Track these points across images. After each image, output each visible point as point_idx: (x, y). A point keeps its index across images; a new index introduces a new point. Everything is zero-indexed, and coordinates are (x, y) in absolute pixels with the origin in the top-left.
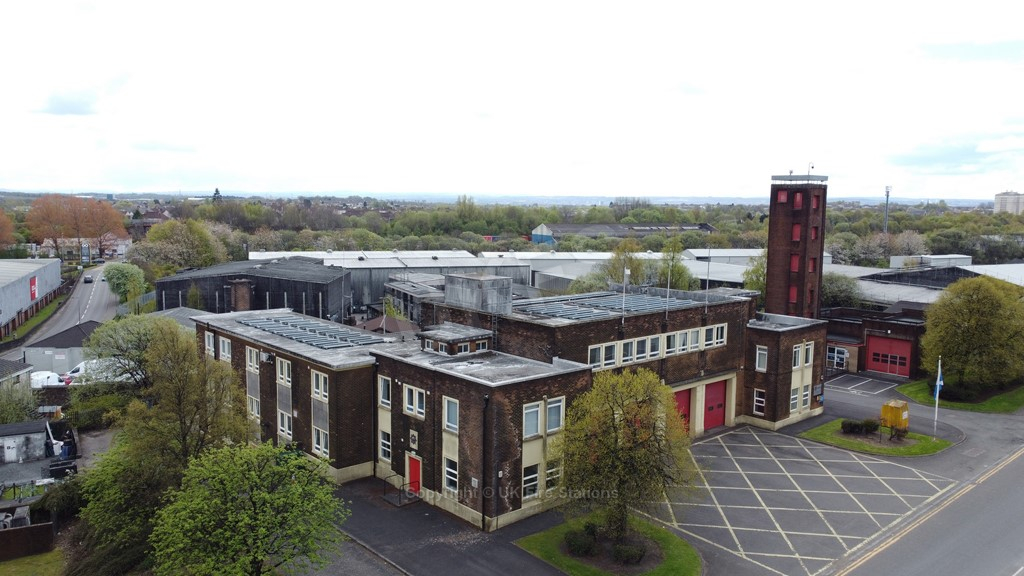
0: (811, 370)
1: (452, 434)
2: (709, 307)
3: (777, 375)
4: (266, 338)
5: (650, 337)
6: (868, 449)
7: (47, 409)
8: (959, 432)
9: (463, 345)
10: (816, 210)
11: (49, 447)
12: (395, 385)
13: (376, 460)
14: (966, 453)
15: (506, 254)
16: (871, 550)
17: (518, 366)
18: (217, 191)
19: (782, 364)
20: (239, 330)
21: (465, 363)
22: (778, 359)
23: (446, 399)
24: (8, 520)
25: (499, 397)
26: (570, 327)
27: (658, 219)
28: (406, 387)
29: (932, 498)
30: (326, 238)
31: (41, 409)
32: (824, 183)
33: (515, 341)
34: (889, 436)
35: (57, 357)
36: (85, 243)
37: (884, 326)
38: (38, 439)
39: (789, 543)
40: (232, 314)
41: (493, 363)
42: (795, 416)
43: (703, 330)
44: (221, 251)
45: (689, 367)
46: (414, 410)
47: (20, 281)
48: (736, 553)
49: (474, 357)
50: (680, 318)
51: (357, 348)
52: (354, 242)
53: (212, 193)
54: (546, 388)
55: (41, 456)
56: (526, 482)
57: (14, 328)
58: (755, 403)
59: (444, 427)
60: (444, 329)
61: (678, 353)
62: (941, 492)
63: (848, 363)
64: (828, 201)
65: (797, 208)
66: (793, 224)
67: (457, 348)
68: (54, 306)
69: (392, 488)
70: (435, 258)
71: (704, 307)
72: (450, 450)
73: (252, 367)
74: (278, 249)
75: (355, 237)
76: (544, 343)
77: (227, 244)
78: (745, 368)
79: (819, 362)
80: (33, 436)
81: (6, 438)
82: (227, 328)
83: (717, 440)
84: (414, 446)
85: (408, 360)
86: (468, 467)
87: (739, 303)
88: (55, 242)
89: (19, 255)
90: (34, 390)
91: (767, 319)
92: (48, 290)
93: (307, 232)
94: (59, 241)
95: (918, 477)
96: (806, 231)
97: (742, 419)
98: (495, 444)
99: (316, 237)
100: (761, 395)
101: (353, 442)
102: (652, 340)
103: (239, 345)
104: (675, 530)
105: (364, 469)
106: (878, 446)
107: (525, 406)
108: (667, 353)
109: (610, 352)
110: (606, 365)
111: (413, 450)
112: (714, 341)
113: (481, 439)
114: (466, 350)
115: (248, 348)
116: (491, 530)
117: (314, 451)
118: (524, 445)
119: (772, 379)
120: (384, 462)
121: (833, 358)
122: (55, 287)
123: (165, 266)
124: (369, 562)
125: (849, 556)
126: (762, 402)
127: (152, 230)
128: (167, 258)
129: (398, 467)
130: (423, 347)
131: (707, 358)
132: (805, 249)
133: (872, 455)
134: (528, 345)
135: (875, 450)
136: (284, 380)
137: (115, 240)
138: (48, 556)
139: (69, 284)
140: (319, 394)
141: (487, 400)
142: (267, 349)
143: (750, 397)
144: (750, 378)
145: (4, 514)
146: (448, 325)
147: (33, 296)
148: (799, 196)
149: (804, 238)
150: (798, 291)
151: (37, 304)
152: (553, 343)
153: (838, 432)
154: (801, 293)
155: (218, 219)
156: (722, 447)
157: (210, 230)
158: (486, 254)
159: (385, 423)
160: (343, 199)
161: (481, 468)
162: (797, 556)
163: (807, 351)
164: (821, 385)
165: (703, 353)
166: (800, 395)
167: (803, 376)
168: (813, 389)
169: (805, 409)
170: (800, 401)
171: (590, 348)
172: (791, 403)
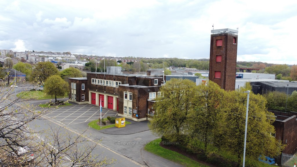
0: (132, 103)
2: (115, 76)
5: (103, 80)
26: (89, 73)
42: (126, 116)
43: (115, 82)
61: (109, 86)
79: (135, 101)
87: (124, 77)
108: (106, 85)
131: (116, 90)
163: (130, 96)
164: (136, 110)
165: (114, 88)
166: (128, 110)
167: (128, 103)
168: (133, 110)
169: (130, 115)
170: (128, 112)
171: (92, 79)
172: (124, 110)
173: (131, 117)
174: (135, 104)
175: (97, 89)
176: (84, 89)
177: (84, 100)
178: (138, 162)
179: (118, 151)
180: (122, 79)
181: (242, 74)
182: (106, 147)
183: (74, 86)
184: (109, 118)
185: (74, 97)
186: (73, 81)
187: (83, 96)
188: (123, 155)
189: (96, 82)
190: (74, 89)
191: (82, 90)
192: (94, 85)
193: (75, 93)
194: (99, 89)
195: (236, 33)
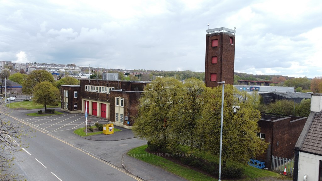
0: (123, 109)
2: (108, 81)
5: (96, 86)
10: (215, 47)
26: (82, 80)
42: (117, 123)
43: (108, 88)
45: (104, 97)
50: (102, 83)
96: (208, 59)
107: (64, 90)
108: (100, 92)
131: (109, 97)
163: (122, 101)
164: (128, 117)
165: (107, 95)
166: (119, 116)
167: (119, 110)
168: (124, 117)
169: (121, 123)
170: (119, 119)
171: (85, 86)
172: (116, 118)
173: (123, 124)
174: (126, 110)
175: (90, 96)
176: (77, 97)
177: (77, 109)
178: (115, 166)
179: (98, 155)
180: (115, 85)
181: (259, 87)
182: (85, 152)
183: (66, 93)
184: (97, 125)
185: (66, 106)
186: (65, 88)
187: (76, 104)
188: (102, 159)
189: (90, 89)
190: (66, 96)
191: (75, 97)
192: (87, 92)
193: (67, 101)
194: (92, 96)
195: (234, 33)
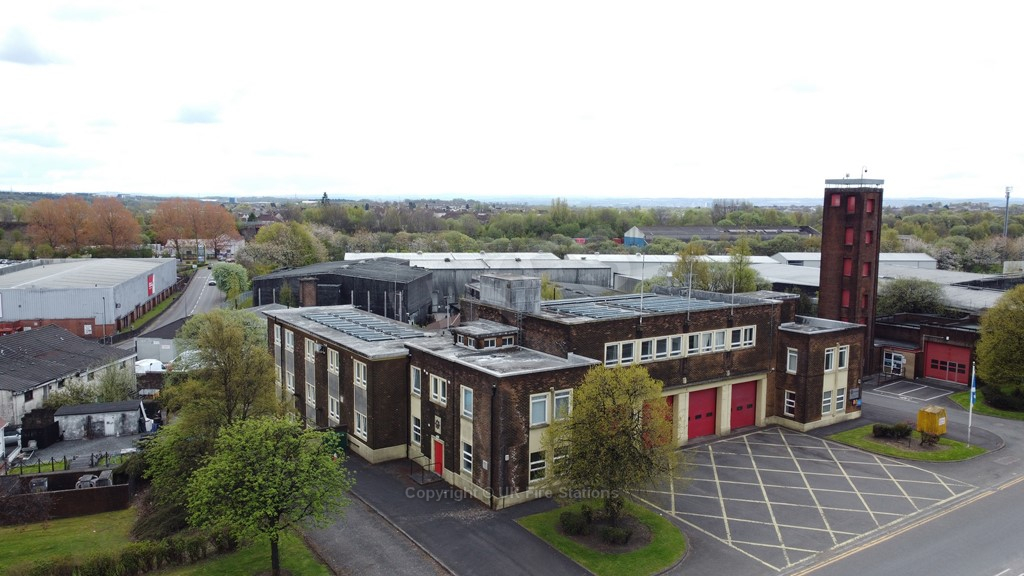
0: (847, 373)
1: (468, 420)
2: (736, 309)
3: (806, 377)
4: (321, 331)
5: (671, 337)
6: (894, 452)
7: (147, 392)
8: (999, 440)
9: (489, 340)
10: (871, 214)
11: (141, 423)
12: (423, 374)
13: (409, 443)
14: (999, 460)
15: (588, 257)
16: (861, 545)
17: (536, 360)
18: (325, 194)
19: (814, 366)
20: (302, 324)
21: (488, 356)
22: (807, 362)
23: (463, 388)
24: (94, 481)
25: (505, 387)
26: (586, 324)
27: (757, 221)
28: (432, 377)
29: (943, 501)
30: (420, 240)
31: (141, 392)
32: (879, 187)
33: (537, 338)
34: (920, 441)
35: (163, 347)
36: (202, 243)
37: (942, 333)
38: (133, 416)
39: (779, 535)
40: (300, 309)
41: (513, 357)
42: (827, 418)
43: (729, 332)
44: (322, 251)
45: (713, 367)
46: (439, 398)
47: (139, 278)
48: (723, 541)
49: (499, 351)
50: (704, 319)
51: (397, 341)
52: (446, 244)
53: (321, 196)
54: (553, 380)
55: (135, 431)
56: (533, 467)
57: (133, 321)
58: (786, 404)
59: (462, 413)
60: (476, 325)
61: (701, 352)
62: (955, 496)
63: (904, 369)
64: (884, 204)
65: (850, 212)
66: (846, 228)
67: (483, 343)
68: (169, 301)
69: (420, 469)
70: (518, 260)
71: (730, 309)
72: (466, 436)
73: (310, 357)
74: (374, 250)
75: (447, 239)
76: (561, 340)
77: (328, 245)
78: (777, 370)
79: (855, 366)
80: (127, 413)
81: (106, 415)
82: (291, 321)
83: (742, 438)
84: (438, 431)
85: (438, 353)
86: (480, 450)
87: (770, 305)
88: (176, 242)
89: (145, 254)
90: (137, 375)
91: (806, 322)
92: (164, 286)
93: (404, 234)
94: (179, 241)
95: (936, 481)
96: (859, 235)
97: (774, 420)
98: (501, 429)
99: (411, 239)
100: (792, 396)
101: (389, 424)
102: (674, 340)
103: (300, 337)
104: (671, 518)
105: (398, 451)
106: (907, 450)
107: (531, 396)
108: (690, 352)
109: (628, 351)
110: (623, 362)
111: (437, 434)
112: (742, 342)
113: (490, 426)
114: (492, 344)
115: (307, 340)
116: (498, 508)
117: (356, 433)
118: (531, 432)
119: (802, 381)
120: (416, 445)
121: (890, 364)
122: (171, 284)
123: (270, 266)
124: (383, 530)
125: (835, 550)
126: (792, 404)
127: (260, 231)
128: (272, 259)
129: (426, 451)
130: (456, 342)
131: (734, 359)
132: (858, 253)
133: (896, 458)
134: (547, 341)
135: (901, 454)
136: (333, 368)
137: (229, 241)
138: (124, 513)
139: (184, 280)
140: (360, 382)
141: (494, 389)
142: (321, 341)
143: (781, 399)
144: (780, 381)
145: (91, 476)
146: (480, 322)
147: (150, 292)
148: (853, 200)
149: (857, 242)
150: (851, 295)
151: (154, 299)
152: (568, 340)
153: (869, 436)
154: (853, 298)
155: (323, 221)
156: (745, 445)
157: (312, 232)
158: (571, 256)
159: (416, 410)
160: (447, 202)
161: (489, 451)
162: (783, 546)
163: (841, 355)
164: (858, 389)
166: (834, 398)
167: (837, 379)
168: (848, 393)
169: (839, 412)
170: (834, 404)
171: (606, 346)
172: (823, 405)
173: (844, 413)
174: (855, 373)
180: (760, 317)
